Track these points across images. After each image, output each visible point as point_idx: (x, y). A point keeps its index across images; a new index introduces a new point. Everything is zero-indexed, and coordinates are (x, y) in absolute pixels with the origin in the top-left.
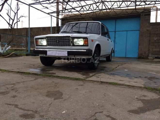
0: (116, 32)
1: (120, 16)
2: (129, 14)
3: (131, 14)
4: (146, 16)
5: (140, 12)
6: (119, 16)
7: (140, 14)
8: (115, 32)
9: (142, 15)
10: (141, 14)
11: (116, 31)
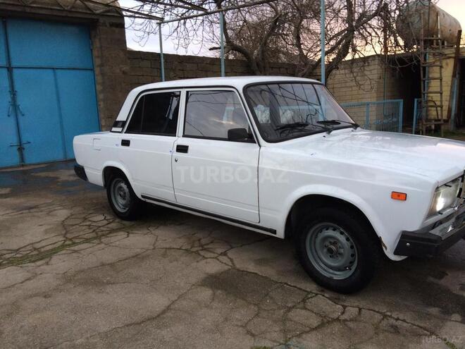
0: (15, 70)
1: (33, 11)
2: (64, 10)
3: (70, 12)
4: (114, 28)
5: (98, 14)
6: (28, 10)
7: (98, 20)
8: (10, 69)
9: (104, 24)
10: (101, 20)
11: (14, 64)
